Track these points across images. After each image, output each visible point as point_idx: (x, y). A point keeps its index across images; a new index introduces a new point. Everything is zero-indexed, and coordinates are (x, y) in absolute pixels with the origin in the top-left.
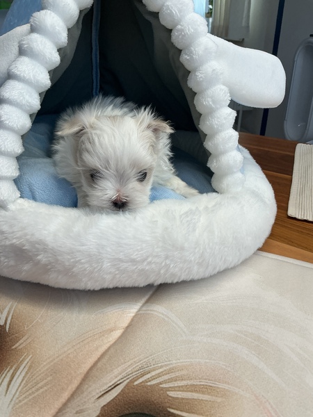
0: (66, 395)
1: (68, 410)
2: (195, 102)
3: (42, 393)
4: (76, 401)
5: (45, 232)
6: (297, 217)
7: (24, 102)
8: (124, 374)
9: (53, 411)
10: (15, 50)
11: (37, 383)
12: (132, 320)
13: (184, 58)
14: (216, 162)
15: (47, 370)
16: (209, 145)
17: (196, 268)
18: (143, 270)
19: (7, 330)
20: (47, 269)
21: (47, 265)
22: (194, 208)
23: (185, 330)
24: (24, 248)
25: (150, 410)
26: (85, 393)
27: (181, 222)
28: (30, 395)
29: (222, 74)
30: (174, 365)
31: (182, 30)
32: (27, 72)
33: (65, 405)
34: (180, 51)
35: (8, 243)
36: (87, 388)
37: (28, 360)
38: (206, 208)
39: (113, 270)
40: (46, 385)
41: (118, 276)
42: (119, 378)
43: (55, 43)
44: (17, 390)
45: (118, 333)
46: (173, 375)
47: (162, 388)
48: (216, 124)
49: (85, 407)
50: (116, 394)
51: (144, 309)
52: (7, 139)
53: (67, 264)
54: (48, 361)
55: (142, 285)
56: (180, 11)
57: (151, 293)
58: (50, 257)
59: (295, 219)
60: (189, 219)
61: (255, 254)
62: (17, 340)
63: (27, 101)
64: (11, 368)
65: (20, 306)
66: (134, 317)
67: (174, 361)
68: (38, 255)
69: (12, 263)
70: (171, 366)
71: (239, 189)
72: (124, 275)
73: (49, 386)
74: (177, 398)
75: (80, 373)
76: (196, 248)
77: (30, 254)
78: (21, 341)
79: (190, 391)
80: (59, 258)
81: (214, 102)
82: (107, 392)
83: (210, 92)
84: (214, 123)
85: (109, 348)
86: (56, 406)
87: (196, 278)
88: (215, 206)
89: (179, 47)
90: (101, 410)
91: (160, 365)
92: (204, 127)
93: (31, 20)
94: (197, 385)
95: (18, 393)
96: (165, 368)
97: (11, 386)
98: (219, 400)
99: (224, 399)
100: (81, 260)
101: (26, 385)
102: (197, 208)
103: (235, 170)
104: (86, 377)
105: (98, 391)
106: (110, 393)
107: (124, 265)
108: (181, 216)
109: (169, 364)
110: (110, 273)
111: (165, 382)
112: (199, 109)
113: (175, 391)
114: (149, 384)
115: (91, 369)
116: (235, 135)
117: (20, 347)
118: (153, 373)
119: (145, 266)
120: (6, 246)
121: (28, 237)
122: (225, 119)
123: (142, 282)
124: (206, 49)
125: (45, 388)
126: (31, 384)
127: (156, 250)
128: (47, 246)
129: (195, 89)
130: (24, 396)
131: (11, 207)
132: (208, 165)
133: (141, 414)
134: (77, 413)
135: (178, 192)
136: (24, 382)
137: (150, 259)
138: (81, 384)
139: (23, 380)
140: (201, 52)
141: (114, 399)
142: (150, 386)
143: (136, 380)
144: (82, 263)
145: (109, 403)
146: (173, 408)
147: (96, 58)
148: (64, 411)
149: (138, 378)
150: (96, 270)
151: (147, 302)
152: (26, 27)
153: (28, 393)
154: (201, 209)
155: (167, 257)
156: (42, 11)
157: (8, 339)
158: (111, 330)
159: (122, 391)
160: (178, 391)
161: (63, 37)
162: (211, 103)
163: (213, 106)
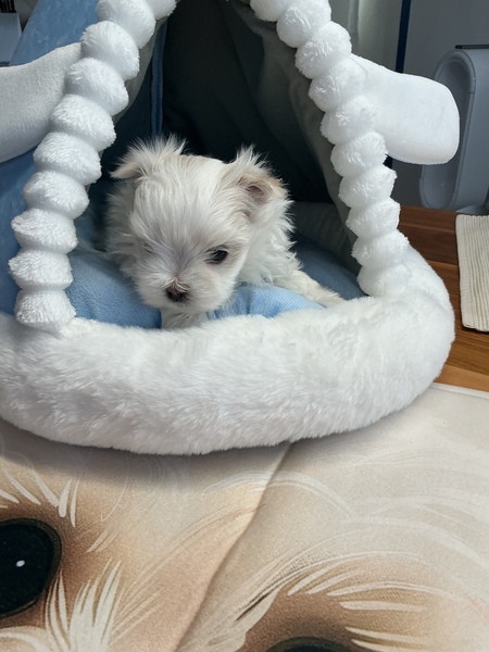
0: (186, 619)
1: (195, 640)
2: (333, 159)
3: (150, 618)
4: (204, 626)
5: (127, 369)
6: (478, 328)
7: (79, 167)
8: (269, 581)
9: (172, 644)
10: (57, 84)
11: (139, 603)
12: (264, 497)
13: (316, 92)
14: (368, 250)
15: (150, 581)
16: (354, 224)
17: (353, 413)
18: (276, 420)
19: (73, 524)
20: (129, 426)
21: (130, 420)
22: (345, 321)
23: (348, 508)
24: (95, 394)
25: (320, 632)
26: (217, 614)
27: (331, 343)
28: (131, 621)
29: (374, 115)
30: (342, 562)
31: (315, 50)
32: (82, 120)
33: (189, 633)
34: (309, 81)
35: (67, 388)
36: (218, 606)
37: (116, 569)
38: (363, 320)
39: (233, 422)
40: (153, 604)
41: (239, 431)
42: (262, 587)
43: (122, 73)
44: (110, 615)
45: (246, 519)
46: (342, 577)
47: (332, 599)
48: (368, 192)
49: (220, 634)
50: (264, 612)
51: (278, 479)
52: (55, 226)
53: (163, 416)
54: (148, 568)
55: (273, 444)
56: (312, 20)
57: (282, 454)
58: (136, 407)
59: (474, 331)
60: (341, 338)
61: (430, 387)
62: (92, 539)
63: (84, 167)
64: (93, 582)
65: (84, 485)
66: (265, 492)
67: (341, 557)
68: (117, 405)
69: (73, 419)
70: (338, 564)
71: (402, 290)
72: (249, 429)
73: (158, 606)
74: (357, 611)
75: (202, 583)
76: (354, 383)
77: (103, 403)
78: (99, 540)
79: (374, 599)
80: (151, 407)
81: (363, 158)
82: (250, 609)
83: (358, 143)
84: (364, 190)
85: (237, 543)
86: (175, 636)
87: (353, 427)
88: (375, 317)
89: (308, 74)
90: (247, 637)
91: (320, 563)
92: (347, 196)
93: (85, 37)
94: (382, 590)
95: (112, 620)
96: (329, 568)
97: (99, 610)
98: (420, 609)
99: (426, 608)
100: (183, 409)
101: (122, 607)
102: (350, 321)
103: (396, 261)
104: (212, 589)
105: (235, 609)
106: (254, 610)
107: (248, 414)
108: (329, 334)
109: (335, 561)
110: (229, 427)
111: (334, 588)
112: (340, 169)
113: (351, 600)
114: (310, 592)
115: (216, 575)
116: (396, 207)
117: (100, 550)
118: (314, 577)
119: (280, 413)
120: (63, 394)
121: (100, 377)
122: (381, 183)
123: (274, 439)
124: (352, 78)
125: (153, 610)
126: (129, 605)
127: (296, 388)
128: (132, 390)
129: (332, 140)
130: (122, 624)
131: (65, 331)
132: (354, 255)
133: (307, 638)
134: (210, 643)
135: (311, 298)
136: (118, 602)
137: (286, 404)
138: (205, 599)
139: (115, 600)
140: (344, 83)
141: (263, 618)
142: (313, 595)
143: (290, 589)
144: (186, 414)
145: (256, 626)
146: (353, 627)
147: (158, 91)
148: (189, 643)
149: (292, 585)
150: (207, 424)
151: (280, 468)
152: (73, 48)
153: (127, 620)
154: (356, 321)
155: (312, 399)
156: (100, 23)
157: (77, 538)
158: (235, 515)
159: (272, 606)
160: (356, 600)
161: (133, 64)
162: (359, 160)
163: (363, 164)
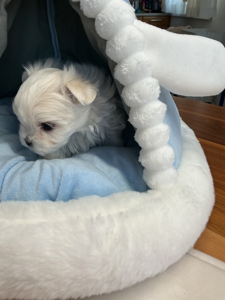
16: (139, 139)
29: (149, 66)
34: (105, 42)
48: (143, 120)
71: (171, 186)
81: (140, 97)
92: (133, 121)
122: (153, 114)
162: (136, 98)
163: (139, 101)
